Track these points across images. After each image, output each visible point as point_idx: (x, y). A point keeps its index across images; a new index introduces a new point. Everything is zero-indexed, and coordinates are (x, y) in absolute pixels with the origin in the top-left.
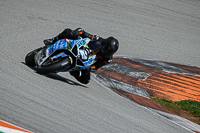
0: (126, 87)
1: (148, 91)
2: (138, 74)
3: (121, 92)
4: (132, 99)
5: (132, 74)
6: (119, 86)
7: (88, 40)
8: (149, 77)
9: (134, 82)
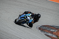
0: (50, 34)
1: (56, 36)
2: (53, 30)
3: (48, 36)
4: (51, 38)
5: (52, 30)
6: (48, 34)
7: (31, 14)
8: (57, 31)
9: (52, 33)
